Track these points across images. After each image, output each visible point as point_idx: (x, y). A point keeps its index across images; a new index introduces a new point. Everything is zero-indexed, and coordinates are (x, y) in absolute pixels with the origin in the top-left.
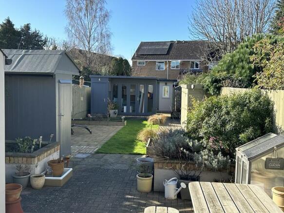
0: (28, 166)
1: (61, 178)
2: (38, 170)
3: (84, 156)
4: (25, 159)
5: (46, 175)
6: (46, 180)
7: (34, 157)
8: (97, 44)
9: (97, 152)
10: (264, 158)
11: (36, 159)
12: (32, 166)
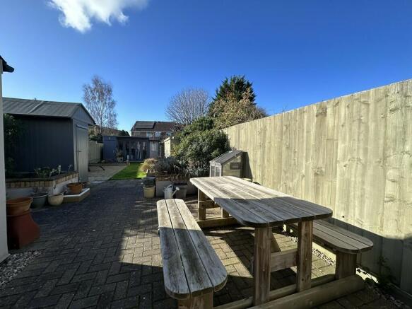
0: (46, 188)
1: (79, 195)
2: (56, 191)
3: (100, 182)
4: (42, 183)
5: (65, 194)
6: (64, 198)
7: (52, 180)
8: (107, 120)
9: (110, 180)
10: (229, 163)
11: (54, 182)
12: (50, 188)
